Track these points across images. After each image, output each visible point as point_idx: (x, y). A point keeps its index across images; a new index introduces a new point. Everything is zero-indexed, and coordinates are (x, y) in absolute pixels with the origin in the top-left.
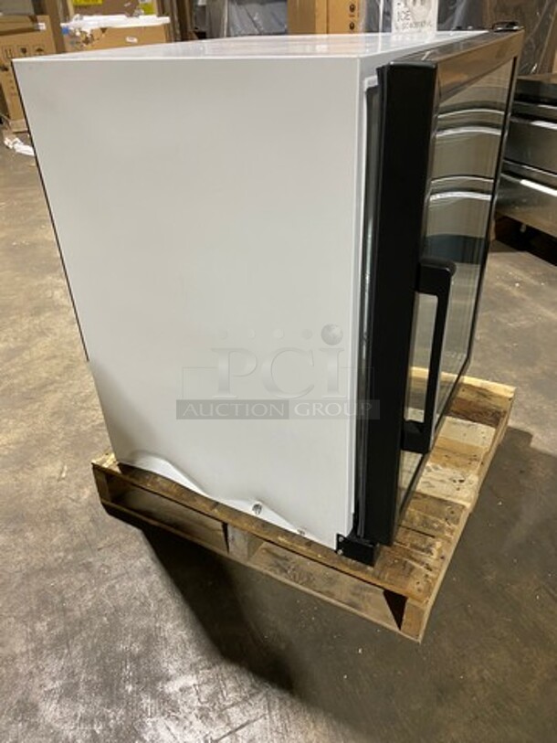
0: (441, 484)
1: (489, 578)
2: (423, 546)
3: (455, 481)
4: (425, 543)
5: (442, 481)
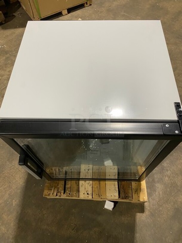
0: (84, 189)
1: (74, 210)
2: (59, 190)
3: (87, 192)
4: (61, 190)
5: (85, 189)
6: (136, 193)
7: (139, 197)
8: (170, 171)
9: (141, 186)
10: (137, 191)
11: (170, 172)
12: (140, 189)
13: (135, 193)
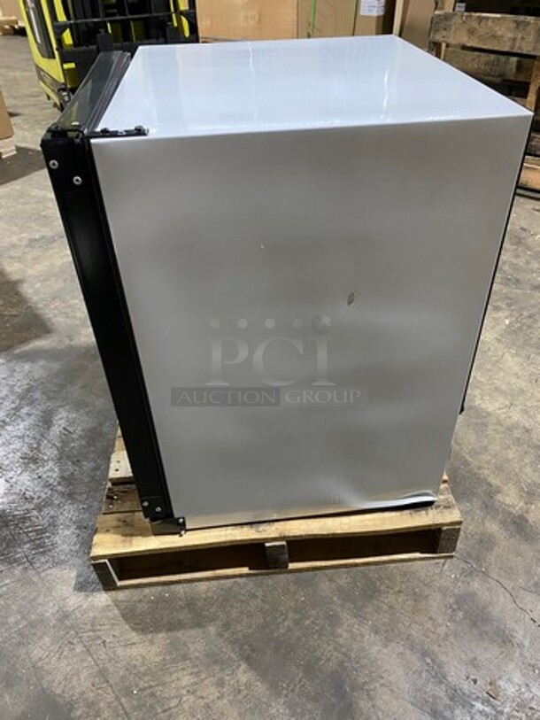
6: (121, 524)
7: (108, 531)
8: (218, 694)
9: (139, 538)
10: (127, 525)
11: (211, 698)
12: (132, 535)
13: (119, 520)
